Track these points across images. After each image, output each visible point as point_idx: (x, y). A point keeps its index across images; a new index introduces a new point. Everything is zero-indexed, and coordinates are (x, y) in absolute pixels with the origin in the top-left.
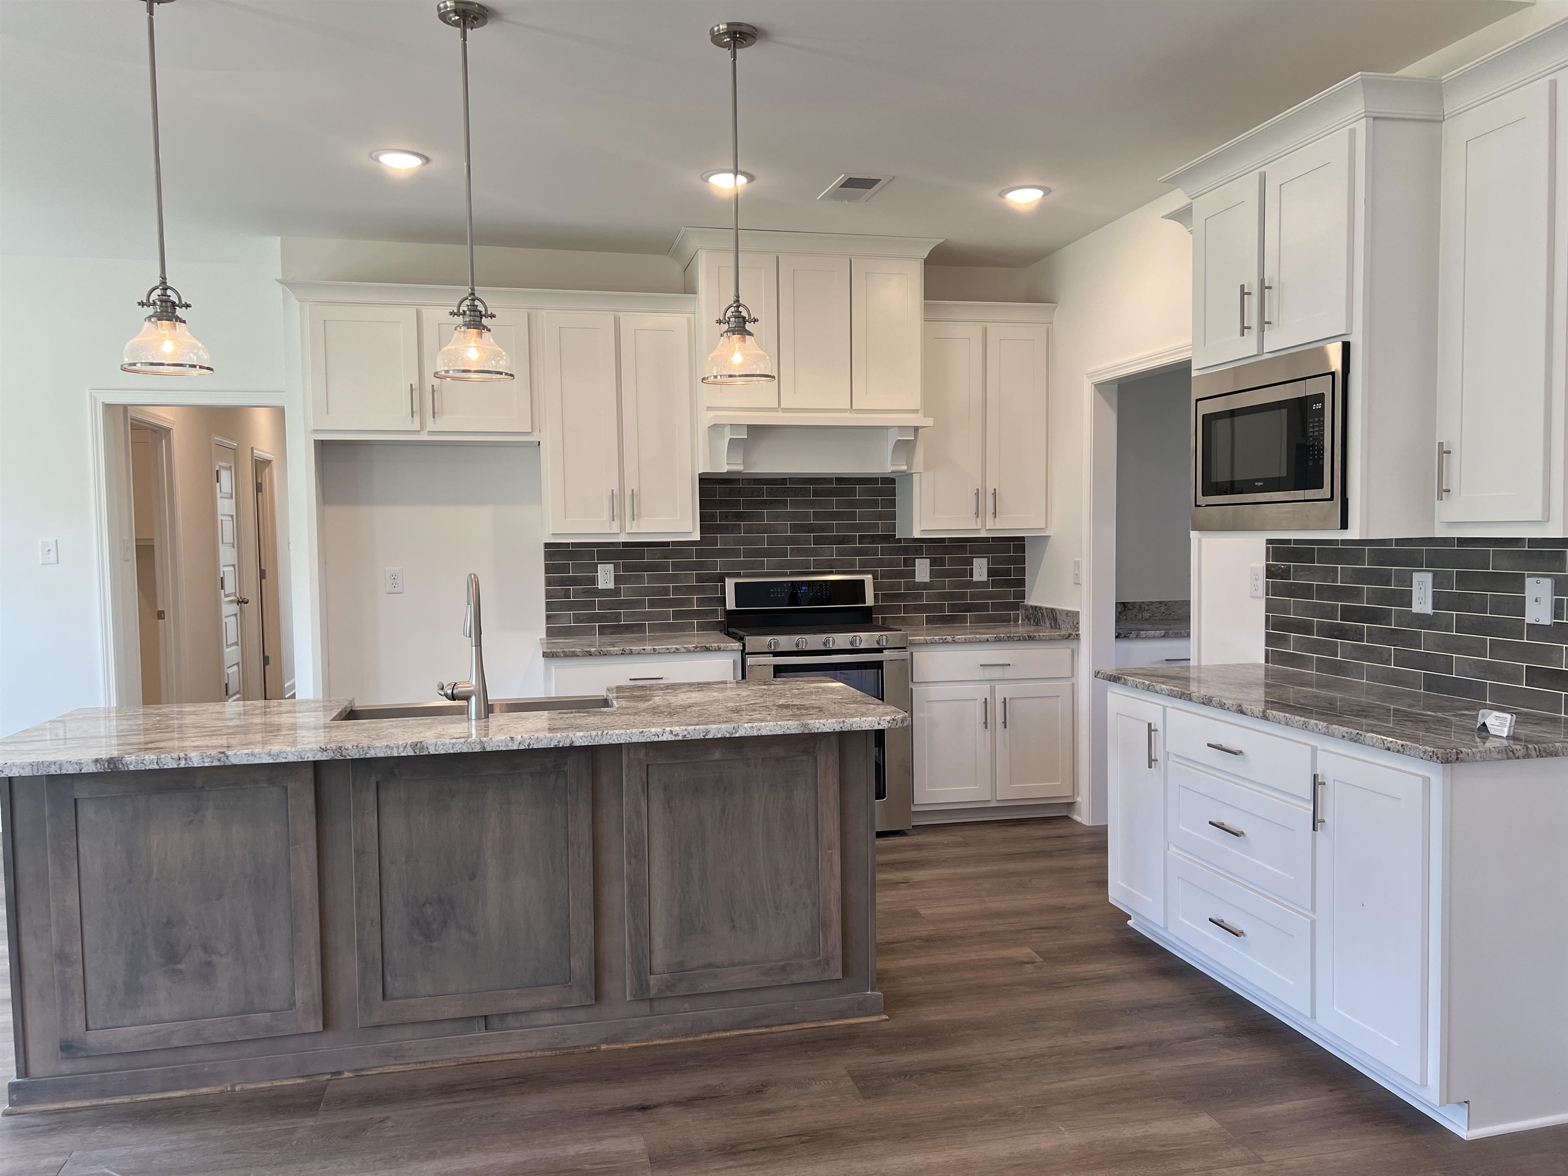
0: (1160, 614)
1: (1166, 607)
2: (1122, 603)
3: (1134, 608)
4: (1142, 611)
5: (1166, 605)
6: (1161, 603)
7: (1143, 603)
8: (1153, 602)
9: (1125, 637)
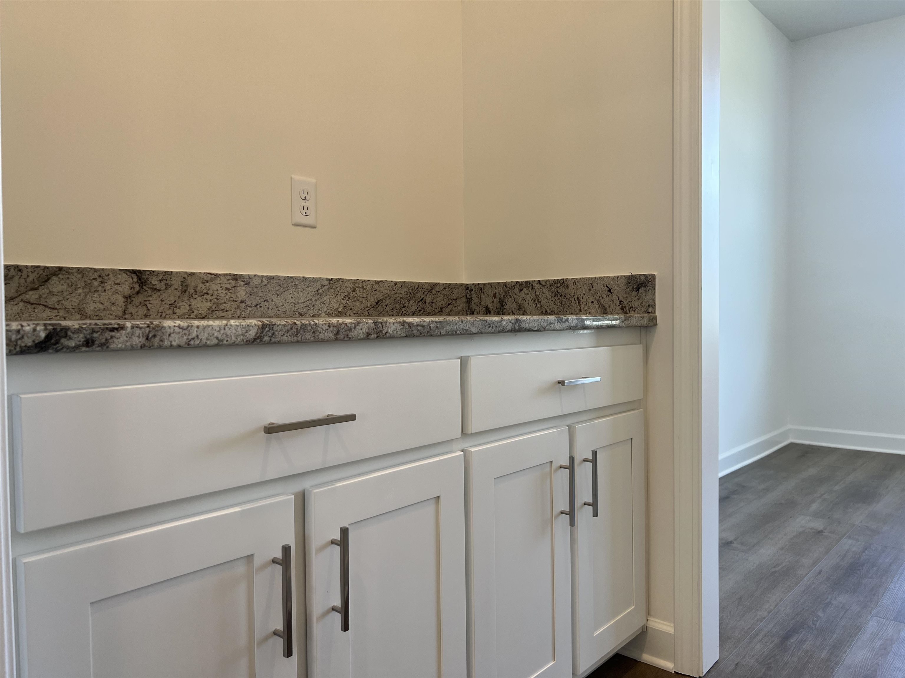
0: (234, 305)
1: (248, 289)
2: (134, 272)
3: (168, 286)
4: (191, 296)
5: (247, 284)
6: (235, 277)
7: (192, 274)
8: (216, 275)
9: (89, 343)
